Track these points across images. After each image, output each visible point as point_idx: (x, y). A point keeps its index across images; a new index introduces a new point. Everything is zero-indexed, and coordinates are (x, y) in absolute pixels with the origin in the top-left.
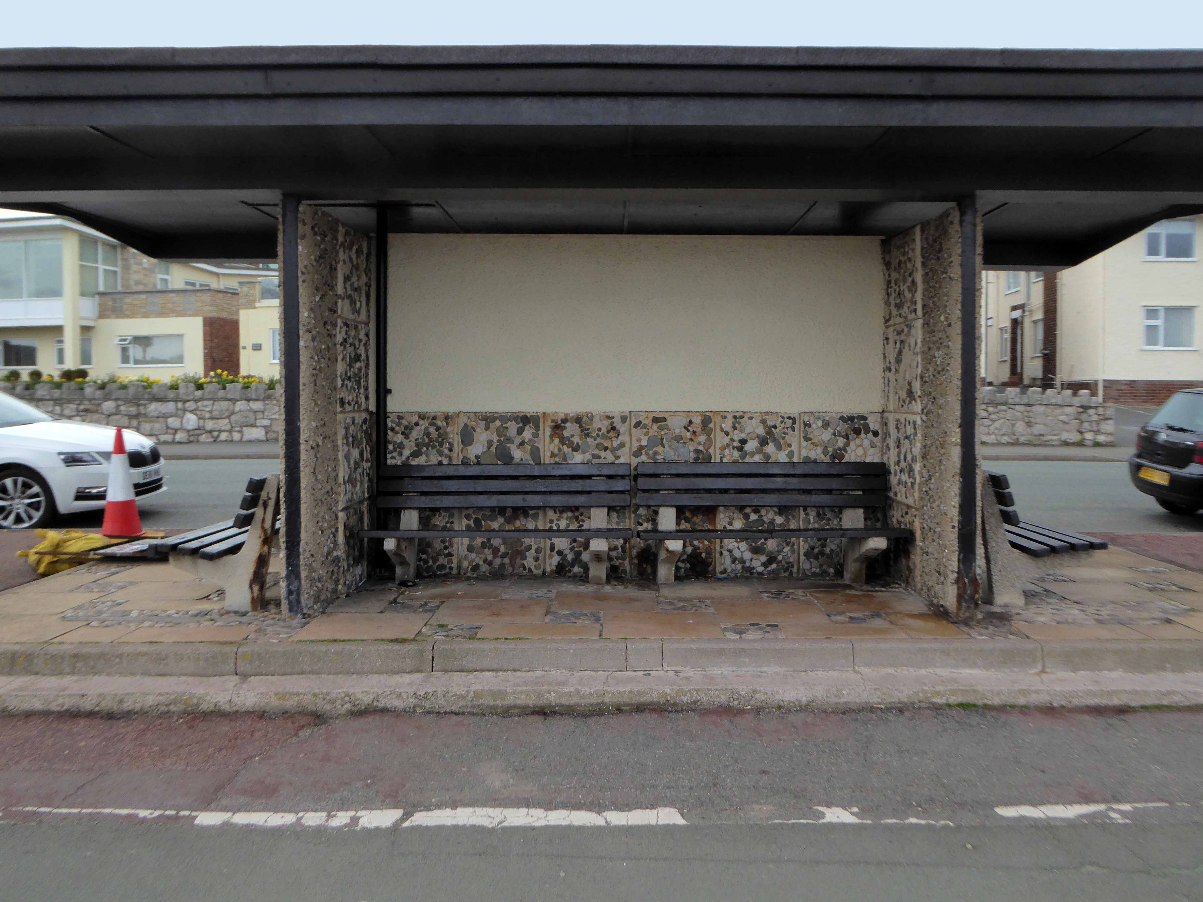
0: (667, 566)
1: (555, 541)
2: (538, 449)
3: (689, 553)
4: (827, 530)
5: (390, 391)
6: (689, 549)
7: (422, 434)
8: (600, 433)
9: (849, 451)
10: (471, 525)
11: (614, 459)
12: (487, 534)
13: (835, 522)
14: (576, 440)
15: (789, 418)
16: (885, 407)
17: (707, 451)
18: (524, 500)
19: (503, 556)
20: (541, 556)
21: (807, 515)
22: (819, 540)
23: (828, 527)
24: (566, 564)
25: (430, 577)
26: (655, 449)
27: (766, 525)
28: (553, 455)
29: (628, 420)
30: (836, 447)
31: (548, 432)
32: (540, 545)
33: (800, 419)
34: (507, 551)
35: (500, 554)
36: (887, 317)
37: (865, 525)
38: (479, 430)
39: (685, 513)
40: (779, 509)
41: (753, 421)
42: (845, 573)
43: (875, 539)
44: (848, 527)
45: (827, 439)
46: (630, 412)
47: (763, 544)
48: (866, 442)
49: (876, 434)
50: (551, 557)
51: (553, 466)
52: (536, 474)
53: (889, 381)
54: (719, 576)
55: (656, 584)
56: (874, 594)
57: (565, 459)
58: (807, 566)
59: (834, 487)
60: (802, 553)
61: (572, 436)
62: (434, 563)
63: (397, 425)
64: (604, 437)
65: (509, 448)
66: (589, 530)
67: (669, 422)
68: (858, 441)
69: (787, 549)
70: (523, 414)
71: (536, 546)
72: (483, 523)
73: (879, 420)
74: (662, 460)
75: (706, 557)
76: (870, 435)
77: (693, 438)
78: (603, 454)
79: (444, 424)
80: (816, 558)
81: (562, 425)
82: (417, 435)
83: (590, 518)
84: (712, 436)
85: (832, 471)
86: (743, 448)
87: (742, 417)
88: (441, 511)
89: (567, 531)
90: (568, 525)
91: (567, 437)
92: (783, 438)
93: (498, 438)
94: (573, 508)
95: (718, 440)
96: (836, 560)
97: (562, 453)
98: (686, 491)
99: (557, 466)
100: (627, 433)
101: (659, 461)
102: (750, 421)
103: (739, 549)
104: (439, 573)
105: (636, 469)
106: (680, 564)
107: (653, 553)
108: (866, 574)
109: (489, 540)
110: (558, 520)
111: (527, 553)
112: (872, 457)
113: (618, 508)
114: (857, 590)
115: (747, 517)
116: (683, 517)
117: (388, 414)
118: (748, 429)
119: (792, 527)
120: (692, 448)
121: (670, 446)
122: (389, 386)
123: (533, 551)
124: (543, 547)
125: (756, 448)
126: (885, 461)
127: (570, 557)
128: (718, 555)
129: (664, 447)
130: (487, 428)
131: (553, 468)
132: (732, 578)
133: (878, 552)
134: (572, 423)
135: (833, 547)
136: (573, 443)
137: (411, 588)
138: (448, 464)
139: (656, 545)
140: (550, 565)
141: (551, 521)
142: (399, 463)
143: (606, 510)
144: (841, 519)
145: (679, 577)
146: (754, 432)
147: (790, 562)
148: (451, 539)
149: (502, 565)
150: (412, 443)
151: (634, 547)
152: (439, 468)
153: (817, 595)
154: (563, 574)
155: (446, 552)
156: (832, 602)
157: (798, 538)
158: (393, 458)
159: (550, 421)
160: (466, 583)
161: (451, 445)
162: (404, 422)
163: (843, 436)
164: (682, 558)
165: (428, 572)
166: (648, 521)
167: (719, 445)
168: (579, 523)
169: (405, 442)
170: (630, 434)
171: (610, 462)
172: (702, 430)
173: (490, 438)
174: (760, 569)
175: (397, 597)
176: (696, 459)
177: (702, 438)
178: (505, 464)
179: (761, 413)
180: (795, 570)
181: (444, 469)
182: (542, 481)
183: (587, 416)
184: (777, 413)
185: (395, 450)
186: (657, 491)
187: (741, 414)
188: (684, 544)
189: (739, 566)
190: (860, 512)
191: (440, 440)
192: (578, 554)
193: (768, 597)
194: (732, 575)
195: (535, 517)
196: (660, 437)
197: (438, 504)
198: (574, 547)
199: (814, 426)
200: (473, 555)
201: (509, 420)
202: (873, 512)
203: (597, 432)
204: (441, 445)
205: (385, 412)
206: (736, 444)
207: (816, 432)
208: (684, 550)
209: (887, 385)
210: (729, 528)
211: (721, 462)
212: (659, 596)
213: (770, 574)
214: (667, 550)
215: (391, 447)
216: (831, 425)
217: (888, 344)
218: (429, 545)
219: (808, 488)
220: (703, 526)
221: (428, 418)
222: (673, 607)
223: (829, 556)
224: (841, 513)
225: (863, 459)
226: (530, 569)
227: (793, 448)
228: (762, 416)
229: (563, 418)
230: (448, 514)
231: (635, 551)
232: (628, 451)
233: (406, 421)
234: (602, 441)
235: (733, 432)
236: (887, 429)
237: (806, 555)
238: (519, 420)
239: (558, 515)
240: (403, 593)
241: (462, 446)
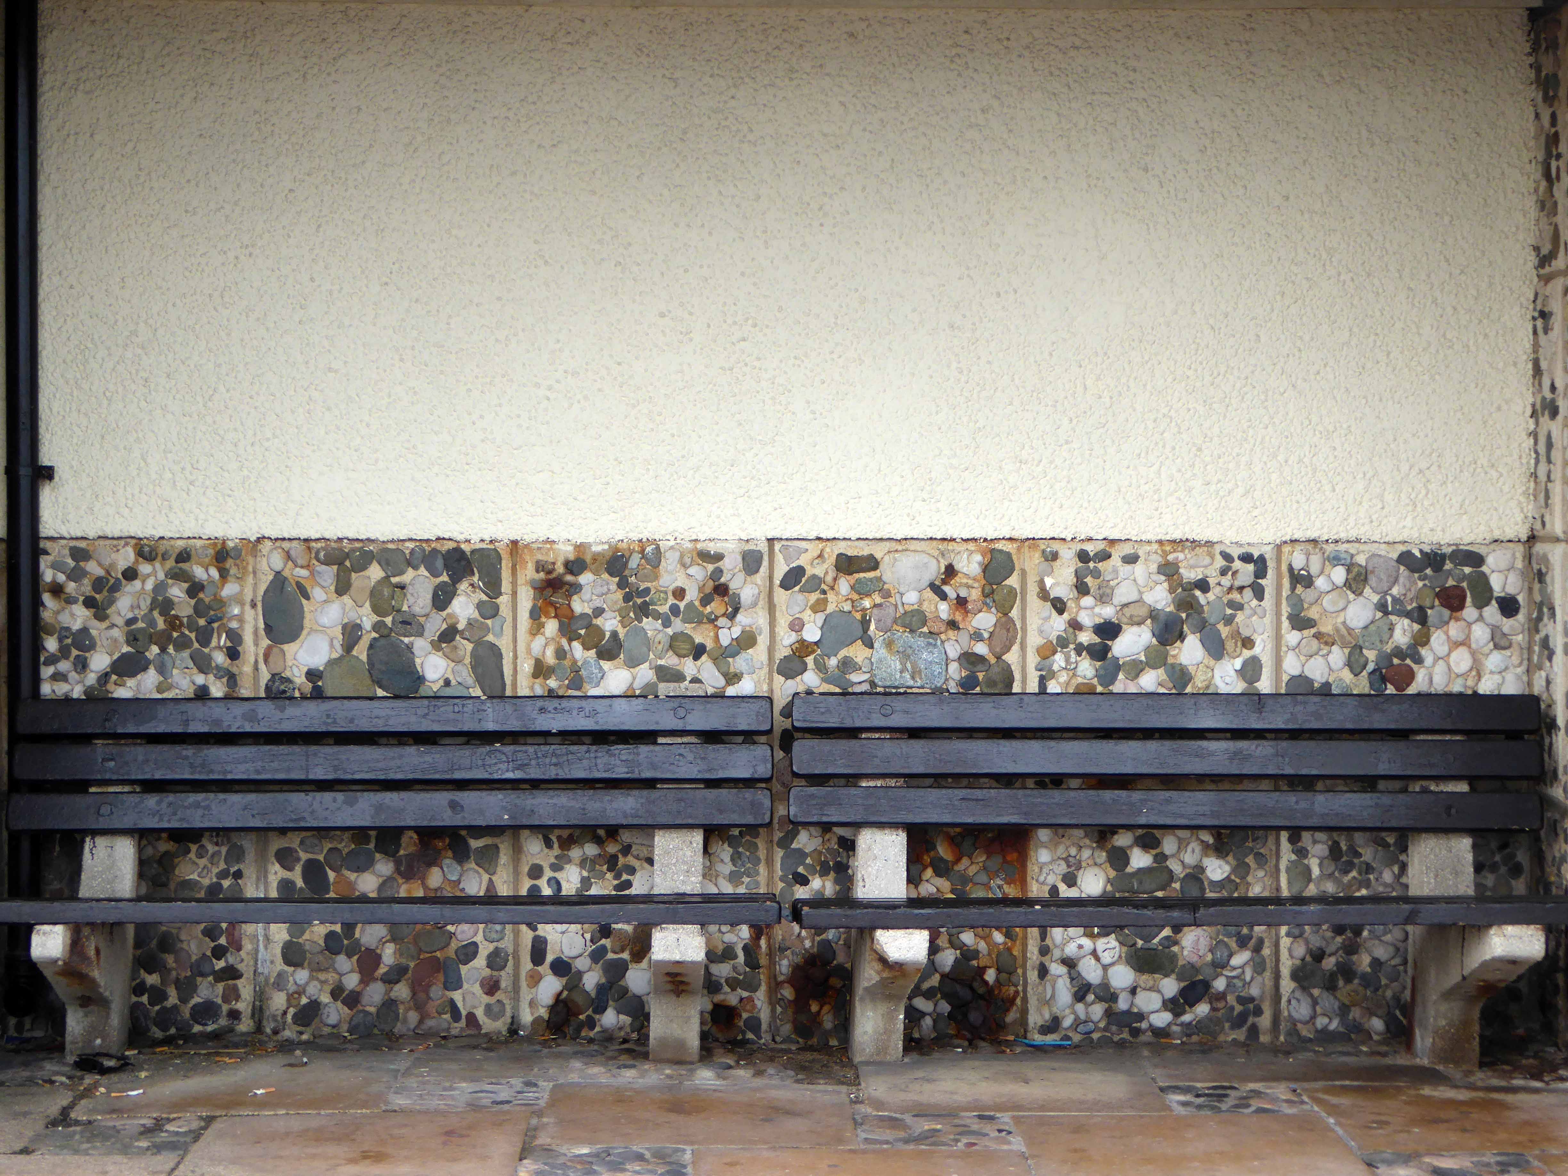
0: (883, 1008)
1: (550, 932)
2: (496, 653)
3: (947, 969)
4: (1362, 900)
5: (48, 473)
6: (948, 958)
7: (145, 604)
8: (682, 605)
9: (1429, 660)
10: (293, 883)
11: (722, 682)
12: (346, 912)
13: (1387, 876)
14: (609, 623)
15: (1246, 558)
16: (1538, 526)
17: (999, 658)
18: (454, 806)
19: (390, 979)
20: (505, 979)
21: (1302, 853)
22: (1339, 930)
23: (1364, 892)
24: (579, 999)
25: (169, 1041)
26: (843, 653)
27: (1177, 886)
28: (540, 670)
29: (765, 563)
30: (1388, 648)
31: (526, 600)
32: (501, 945)
33: (1279, 561)
34: (403, 961)
35: (382, 970)
36: (1545, 250)
37: (1478, 886)
38: (318, 594)
39: (934, 848)
40: (1218, 837)
41: (1139, 569)
42: (1417, 1032)
43: (1510, 929)
44: (1426, 892)
45: (1361, 624)
46: (771, 541)
47: (1171, 942)
48: (1480, 634)
49: (1508, 607)
50: (535, 980)
51: (540, 703)
52: (491, 726)
53: (1550, 445)
54: (1038, 1039)
55: (850, 1064)
56: (1509, 1098)
57: (577, 682)
58: (1301, 1010)
59: (1382, 769)
60: (1285, 972)
61: (599, 612)
62: (184, 1000)
63: (69, 578)
64: (694, 616)
65: (409, 648)
66: (647, 899)
67: (886, 572)
68: (1455, 630)
69: (1240, 958)
70: (451, 545)
71: (491, 947)
72: (331, 875)
73: (1519, 564)
74: (865, 687)
75: (997, 980)
76: (1492, 611)
77: (958, 617)
78: (689, 667)
79: (214, 573)
80: (1330, 986)
81: (569, 578)
82: (132, 608)
83: (650, 861)
84: (1014, 613)
85: (1378, 721)
86: (1107, 649)
87: (1105, 556)
88: (205, 842)
89: (582, 900)
90: (586, 883)
91: (584, 615)
92: (1229, 621)
93: (376, 618)
94: (601, 832)
95: (1033, 623)
96: (1389, 994)
97: (567, 663)
98: (939, 780)
99: (555, 703)
100: (763, 602)
101: (858, 689)
102: (1128, 567)
103: (1097, 959)
104: (197, 1028)
105: (787, 711)
106: (920, 1003)
107: (841, 967)
108: (1481, 1036)
109: (349, 928)
110: (556, 868)
111: (464, 969)
112: (1497, 678)
113: (736, 832)
114: (1456, 1087)
115: (1119, 858)
116: (927, 859)
117: (42, 544)
118: (1124, 593)
119: (1256, 890)
120: (953, 651)
121: (889, 644)
122: (46, 458)
123: (480, 962)
124: (510, 950)
125: (1148, 649)
126: (1538, 688)
127: (591, 980)
128: (1033, 975)
129: (871, 647)
130: (343, 587)
131: (542, 710)
132: (1076, 1047)
133: (1521, 970)
134: (596, 573)
135: (1382, 952)
136: (602, 633)
137: (114, 1077)
138: (227, 698)
139: (847, 945)
140: (532, 1004)
141: (536, 872)
142: (77, 692)
143: (698, 838)
144: (1403, 867)
145: (918, 1041)
146: (1140, 601)
147: (1252, 999)
148: (233, 925)
149: (389, 1004)
150: (116, 633)
151: (782, 949)
152: (199, 710)
153: (1334, 1100)
154: (570, 1031)
155: (220, 964)
156: (1382, 1124)
157: (1272, 924)
158: (58, 677)
159: (531, 566)
160: (282, 1059)
161: (235, 637)
162: (93, 568)
163: (1408, 615)
164: (926, 986)
165: (164, 1029)
166: (824, 872)
167: (1034, 640)
168: (618, 876)
169: (97, 629)
170: (772, 608)
171: (710, 691)
172: (985, 595)
173: (352, 616)
174: (1162, 1019)
175: (72, 1106)
176: (968, 684)
177: (985, 620)
178: (396, 697)
179: (1160, 542)
180: (1265, 1021)
181: (218, 711)
182: (509, 749)
183: (642, 551)
184: (1209, 544)
185: (64, 652)
186: (851, 779)
187: (1101, 546)
188: (932, 942)
189: (1097, 1011)
190: (1464, 845)
191: (202, 622)
192: (616, 971)
193: (1185, 1104)
194: (1077, 1038)
195: (487, 858)
196: (858, 616)
197: (198, 821)
198: (603, 950)
199: (1321, 583)
200: (302, 975)
201: (411, 563)
202: (1503, 846)
203: (671, 601)
204: (205, 638)
205: (35, 536)
206: (1086, 637)
207: (1327, 602)
208: (931, 961)
209: (1543, 459)
210: (1065, 892)
211: (1043, 691)
212: (857, 1101)
213: (1189, 1036)
214: (883, 960)
215: (51, 644)
216: (1373, 580)
217: (1546, 331)
218: (167, 943)
219: (1304, 772)
220: (987, 887)
221: (165, 557)
222: (902, 1134)
223: (1370, 981)
224: (1405, 849)
225: (1470, 683)
226: (471, 1018)
227: (1257, 650)
228: (1165, 554)
229: (572, 557)
230: (224, 850)
231: (785, 962)
232: (764, 657)
233: (100, 564)
234: (688, 628)
235: (1078, 599)
236: (1543, 591)
237: (1296, 975)
238: (439, 563)
239: (556, 851)
240: (88, 1093)
241: (265, 642)
